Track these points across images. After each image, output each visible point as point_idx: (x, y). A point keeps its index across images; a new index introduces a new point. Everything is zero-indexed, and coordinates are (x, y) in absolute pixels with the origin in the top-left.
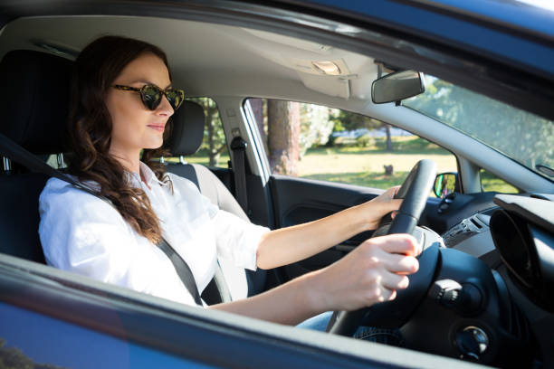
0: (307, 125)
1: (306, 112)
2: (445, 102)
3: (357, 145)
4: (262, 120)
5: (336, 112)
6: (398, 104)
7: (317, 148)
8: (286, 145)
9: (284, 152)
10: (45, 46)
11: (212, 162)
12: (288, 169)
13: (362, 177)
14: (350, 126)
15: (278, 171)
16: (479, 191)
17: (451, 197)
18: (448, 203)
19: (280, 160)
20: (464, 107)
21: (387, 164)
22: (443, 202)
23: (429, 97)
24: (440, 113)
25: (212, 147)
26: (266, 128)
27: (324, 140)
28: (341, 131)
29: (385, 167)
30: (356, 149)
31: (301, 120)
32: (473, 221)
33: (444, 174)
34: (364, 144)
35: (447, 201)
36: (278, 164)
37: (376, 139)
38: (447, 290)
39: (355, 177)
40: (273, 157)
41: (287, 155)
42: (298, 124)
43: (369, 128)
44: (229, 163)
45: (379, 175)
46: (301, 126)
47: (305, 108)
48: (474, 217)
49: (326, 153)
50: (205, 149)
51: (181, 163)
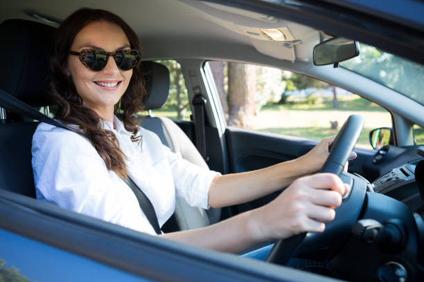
0: (262, 85)
1: (261, 73)
2: (387, 65)
3: (306, 103)
4: (223, 80)
5: (288, 74)
6: (336, 66)
7: (271, 105)
8: (243, 102)
9: (241, 108)
10: (36, 16)
11: (180, 116)
12: (245, 123)
13: (310, 131)
14: (300, 85)
15: (236, 124)
16: (413, 144)
17: (385, 149)
18: (382, 155)
19: (237, 114)
20: (405, 69)
21: (334, 120)
22: (378, 154)
23: (373, 60)
24: (383, 74)
25: (179, 103)
26: (226, 87)
27: (277, 98)
28: (292, 91)
29: (331, 122)
30: (306, 106)
31: (257, 80)
32: (402, 170)
33: (381, 129)
34: (313, 102)
35: (381, 152)
36: (236, 118)
37: (324, 98)
38: (368, 228)
39: (304, 131)
40: (232, 112)
41: (244, 111)
42: (255, 83)
43: (318, 87)
44: (191, 117)
45: (326, 129)
46: (257, 85)
47: (261, 70)
48: (404, 167)
49: (279, 110)
50: (174, 105)
51: (149, 116)
